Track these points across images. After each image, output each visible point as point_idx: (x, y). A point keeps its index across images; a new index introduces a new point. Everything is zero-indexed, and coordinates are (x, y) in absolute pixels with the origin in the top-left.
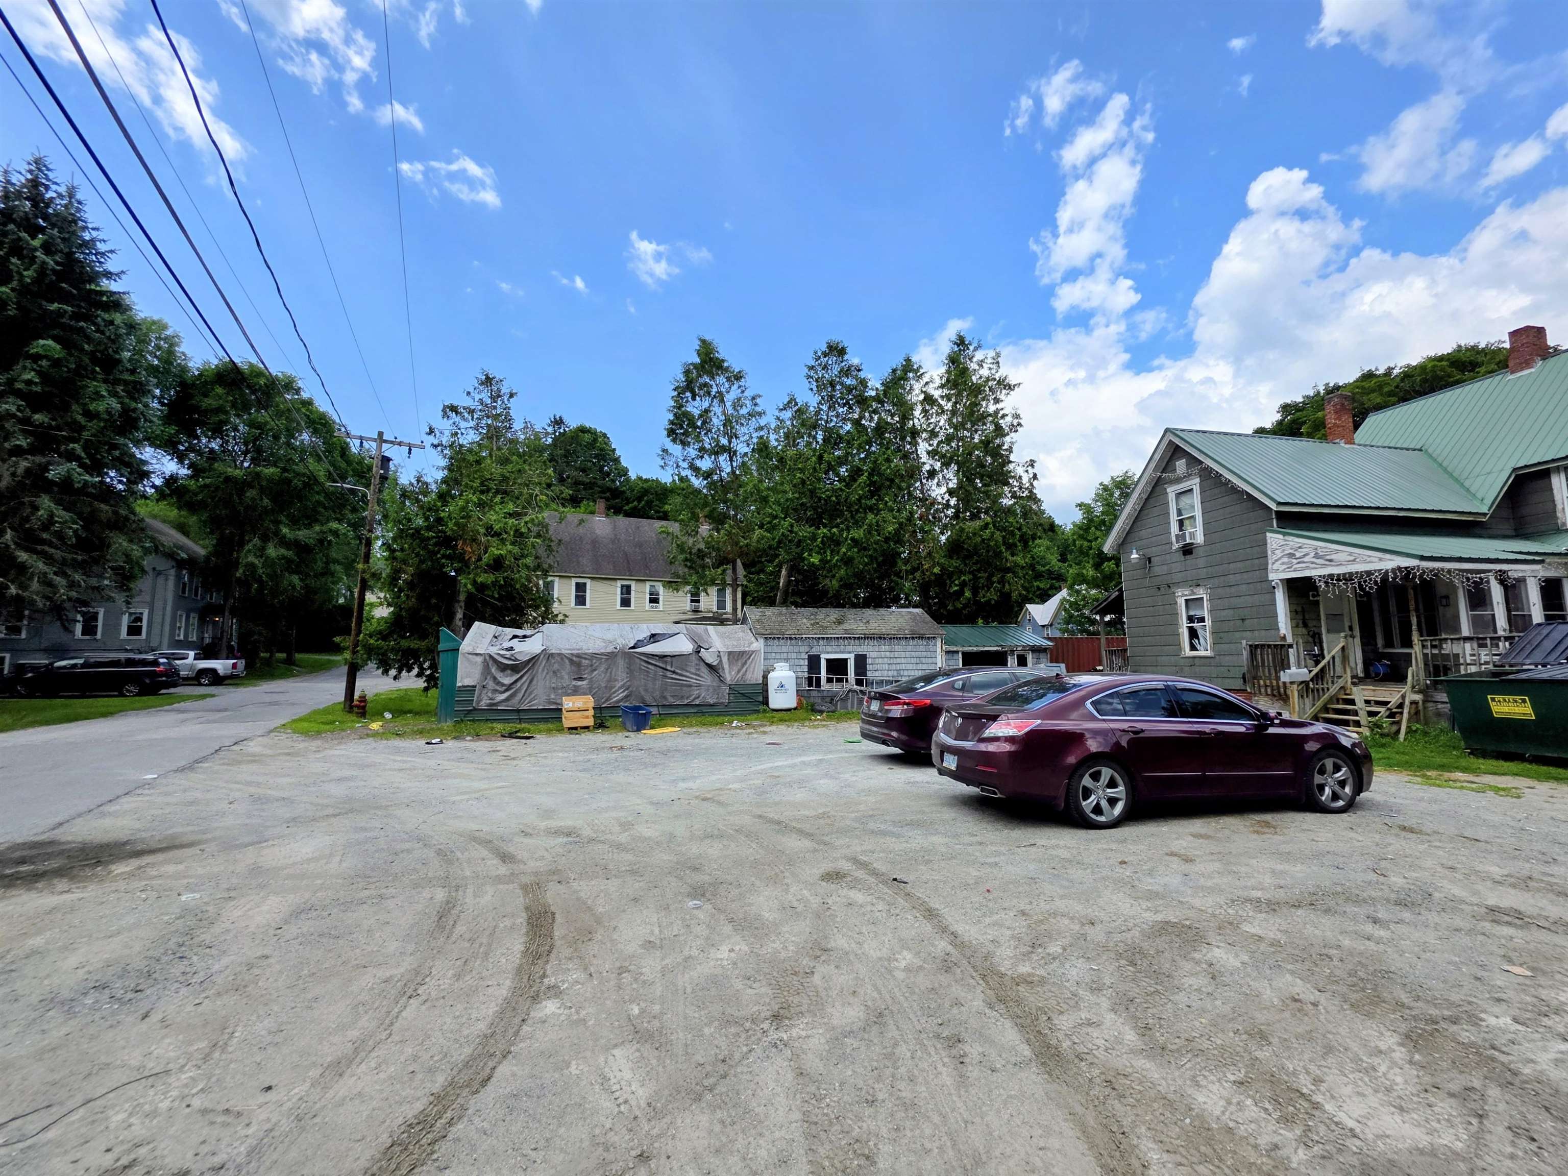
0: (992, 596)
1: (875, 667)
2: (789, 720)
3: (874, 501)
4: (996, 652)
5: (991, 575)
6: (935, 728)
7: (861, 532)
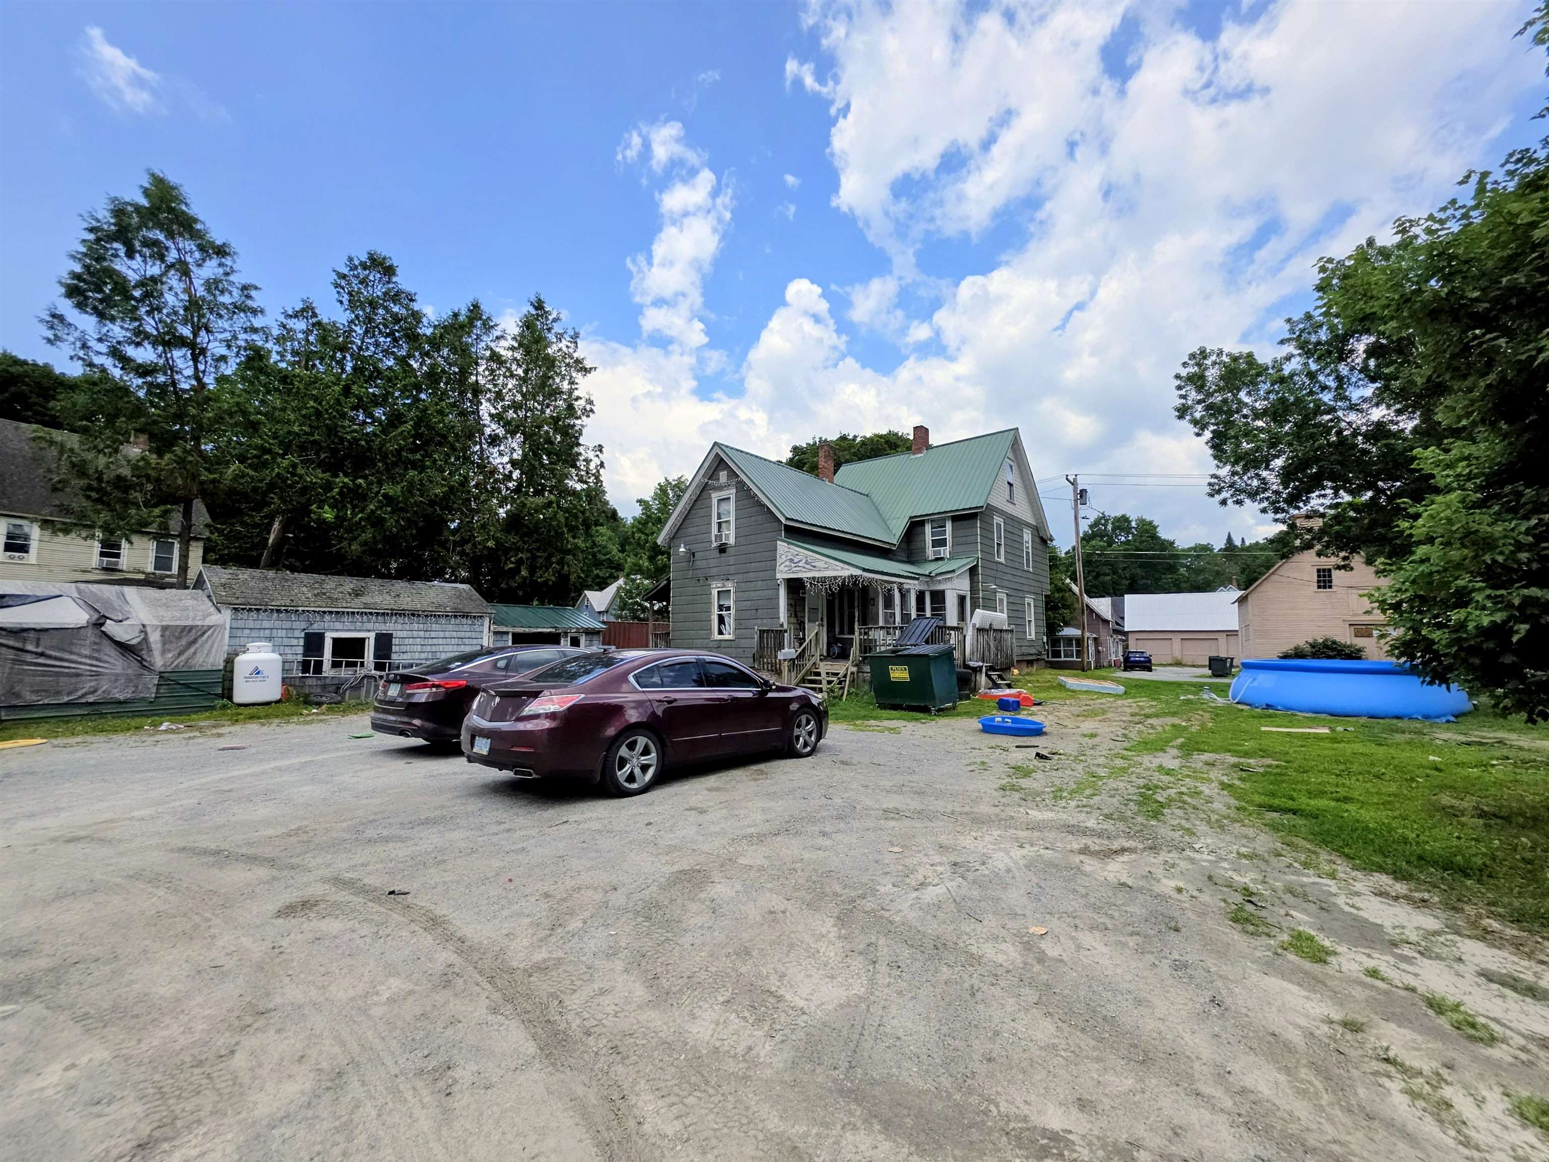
0: (548, 576)
1: (404, 649)
2: (267, 716)
3: (418, 456)
4: (550, 634)
5: (551, 556)
6: (469, 708)
7: (398, 488)
